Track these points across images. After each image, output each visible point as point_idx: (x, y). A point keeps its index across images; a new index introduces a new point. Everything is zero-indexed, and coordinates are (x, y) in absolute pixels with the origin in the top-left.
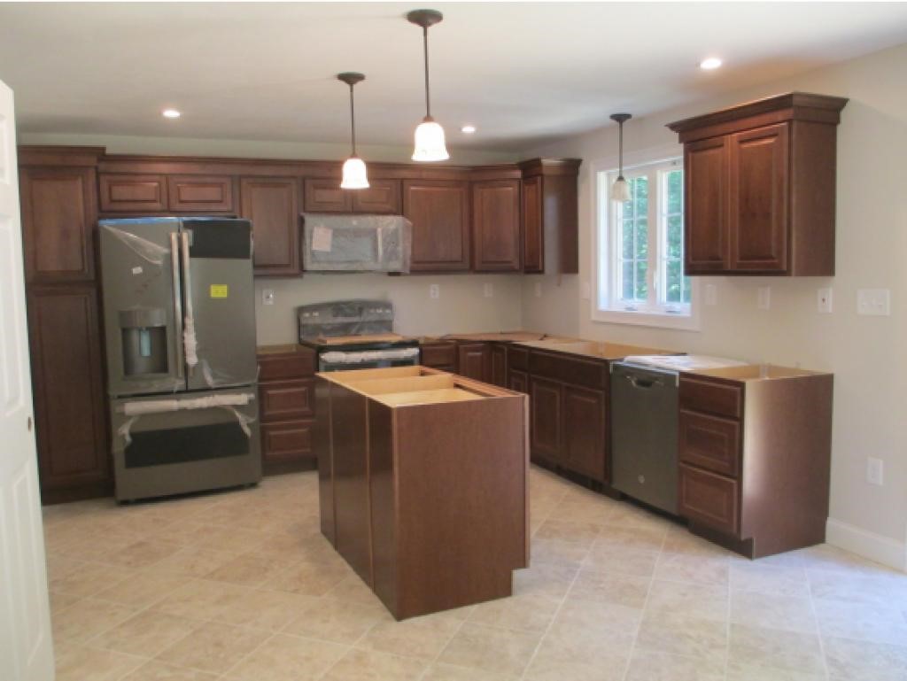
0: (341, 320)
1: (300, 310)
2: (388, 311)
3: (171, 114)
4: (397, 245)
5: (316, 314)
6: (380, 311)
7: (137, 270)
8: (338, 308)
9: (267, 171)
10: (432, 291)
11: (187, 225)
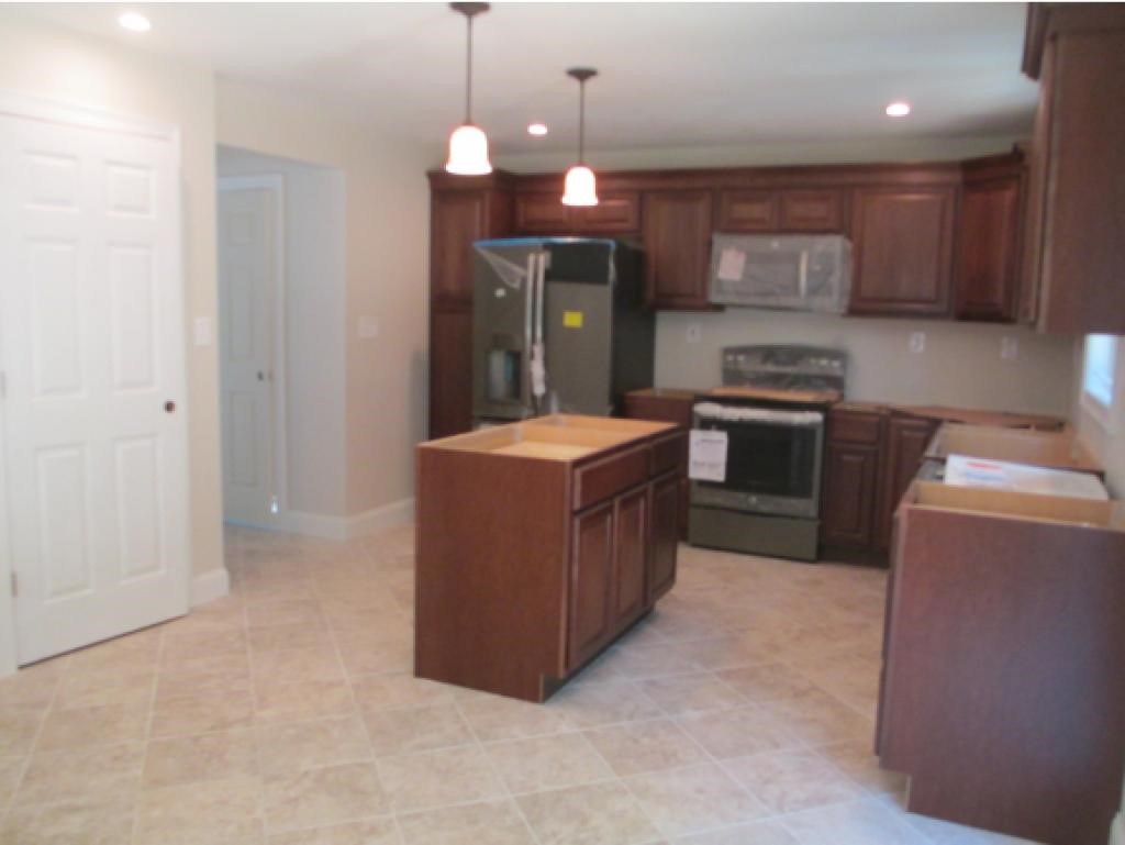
0: (771, 368)
1: (727, 351)
2: (836, 364)
3: (538, 130)
4: (830, 273)
5: (741, 358)
6: (824, 362)
7: (500, 293)
8: (769, 353)
9: (680, 184)
10: (913, 343)
11: (547, 247)
